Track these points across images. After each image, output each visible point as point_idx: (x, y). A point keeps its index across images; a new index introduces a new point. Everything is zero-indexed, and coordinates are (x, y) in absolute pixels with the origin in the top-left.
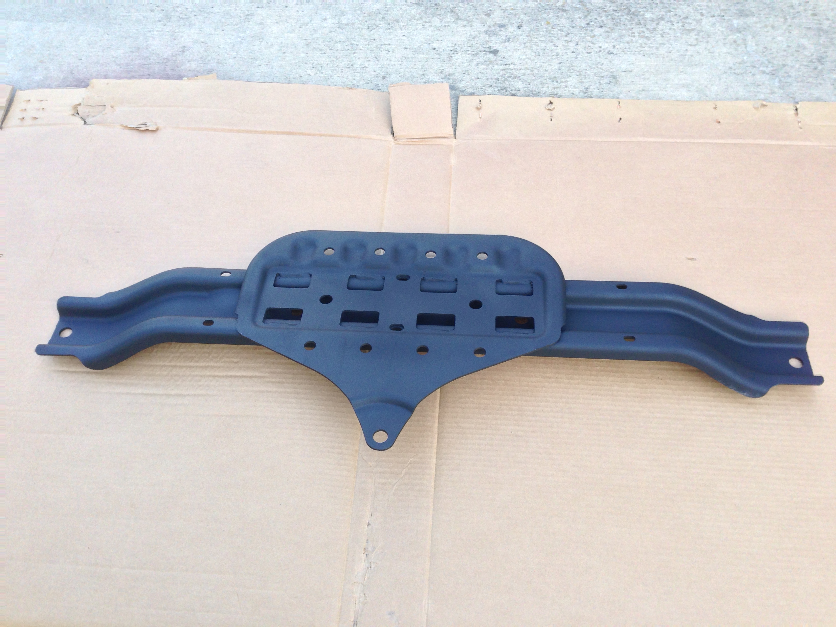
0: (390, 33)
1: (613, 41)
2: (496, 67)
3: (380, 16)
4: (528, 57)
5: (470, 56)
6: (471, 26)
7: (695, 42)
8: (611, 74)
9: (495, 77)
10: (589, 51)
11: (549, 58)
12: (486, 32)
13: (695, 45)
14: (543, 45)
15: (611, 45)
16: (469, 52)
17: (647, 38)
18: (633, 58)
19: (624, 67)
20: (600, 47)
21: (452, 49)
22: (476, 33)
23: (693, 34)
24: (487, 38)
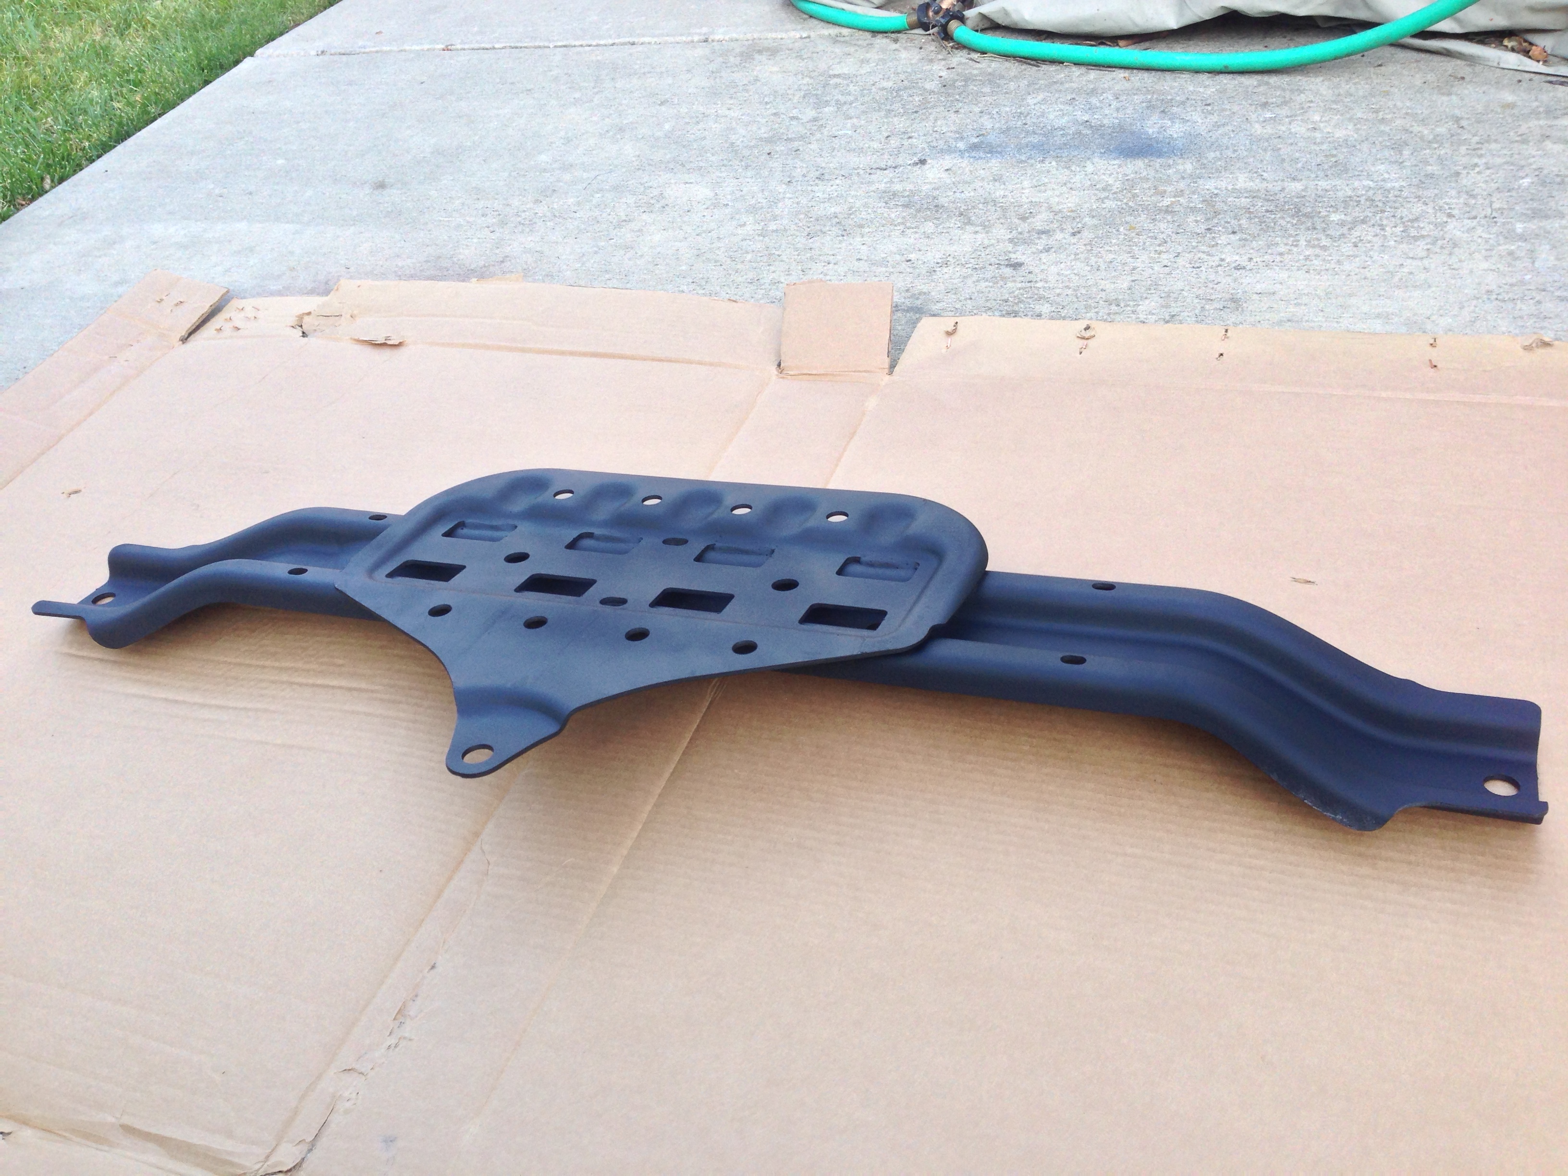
0: (840, 242)
1: (1252, 251)
2: (1010, 285)
3: (835, 220)
4: (1075, 272)
5: (969, 270)
6: (987, 232)
7: (1424, 254)
8: (1231, 296)
9: (1003, 298)
10: (1197, 265)
11: (1114, 274)
12: (1011, 240)
13: (1422, 259)
14: (1111, 256)
15: (1245, 258)
16: (970, 265)
17: (1324, 248)
18: (1284, 275)
19: (1259, 288)
20: (1222, 260)
21: (940, 261)
22: (993, 241)
23: (1422, 244)
24: (1010, 247)
